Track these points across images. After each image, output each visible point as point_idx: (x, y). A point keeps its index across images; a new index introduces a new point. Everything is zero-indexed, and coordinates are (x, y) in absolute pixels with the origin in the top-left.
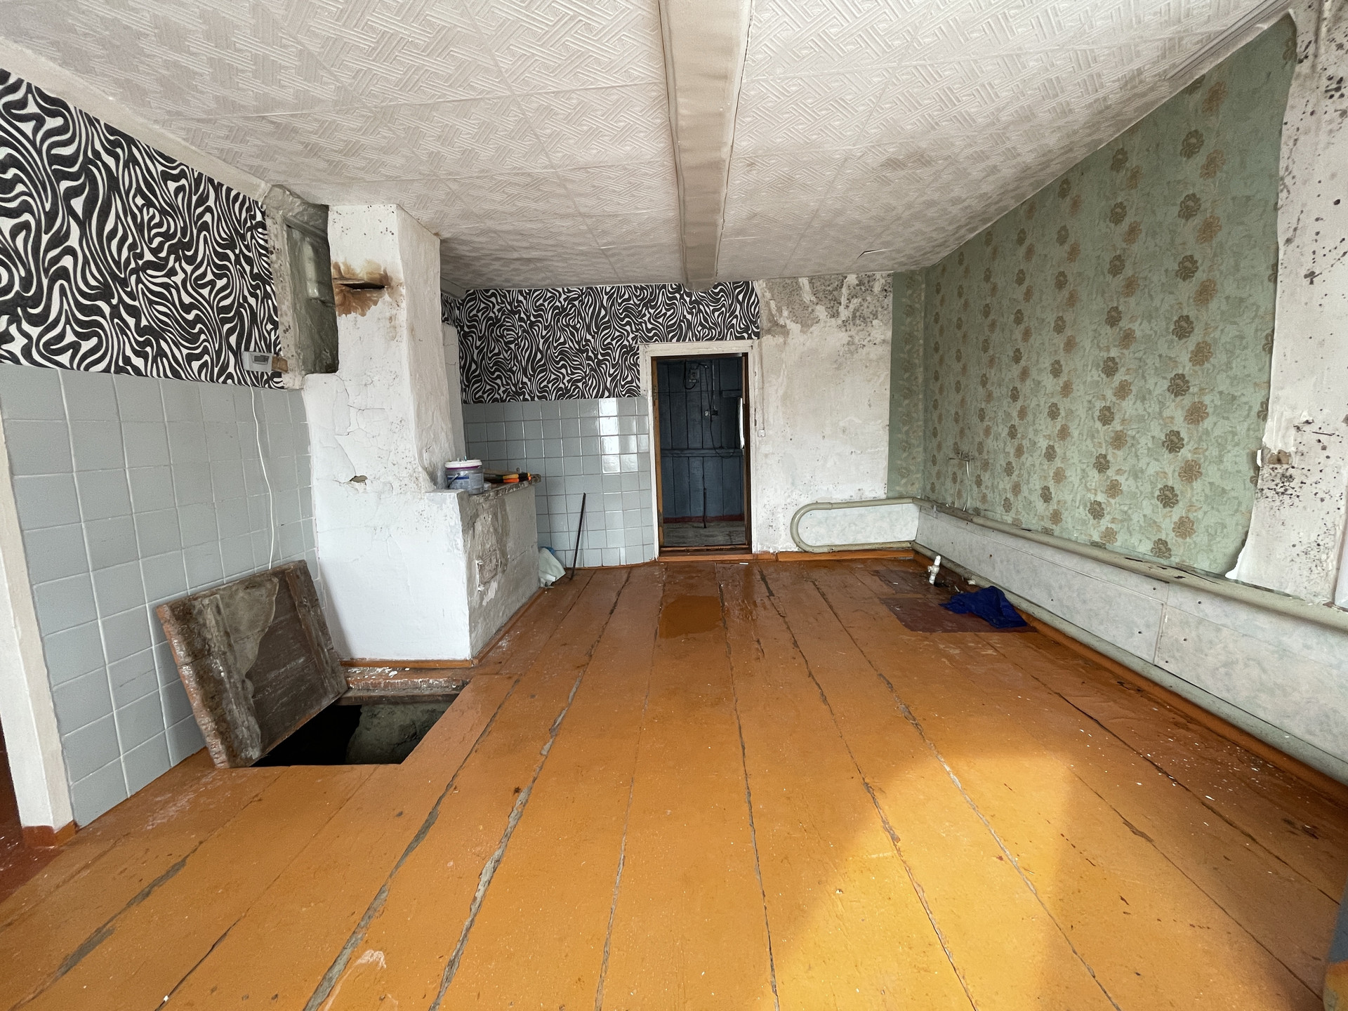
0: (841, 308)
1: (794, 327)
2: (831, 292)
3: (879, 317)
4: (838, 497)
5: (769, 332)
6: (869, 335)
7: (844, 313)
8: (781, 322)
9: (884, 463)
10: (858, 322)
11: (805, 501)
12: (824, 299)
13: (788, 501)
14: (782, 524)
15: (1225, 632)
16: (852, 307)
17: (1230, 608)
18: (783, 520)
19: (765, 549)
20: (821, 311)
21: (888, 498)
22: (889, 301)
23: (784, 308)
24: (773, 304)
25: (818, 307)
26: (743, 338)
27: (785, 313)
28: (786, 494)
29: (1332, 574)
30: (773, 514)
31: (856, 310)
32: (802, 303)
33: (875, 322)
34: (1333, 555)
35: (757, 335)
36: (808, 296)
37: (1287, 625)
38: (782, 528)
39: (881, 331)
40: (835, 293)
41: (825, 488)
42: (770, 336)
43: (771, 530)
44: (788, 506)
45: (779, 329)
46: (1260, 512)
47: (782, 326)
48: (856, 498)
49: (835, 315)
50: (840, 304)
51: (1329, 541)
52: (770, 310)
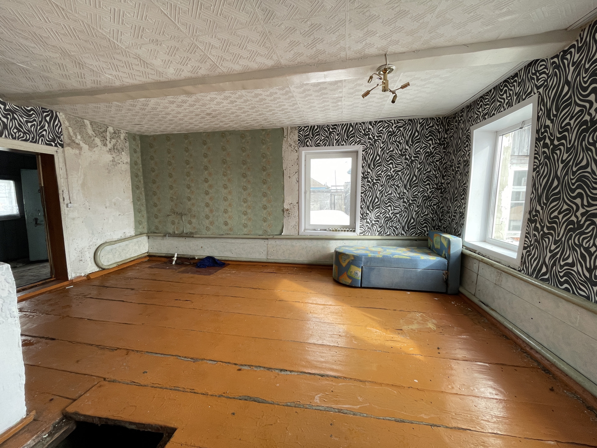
0: (108, 142)
1: (85, 147)
2: (102, 133)
3: (124, 151)
4: (116, 237)
5: (69, 145)
6: (121, 158)
7: (110, 146)
8: (77, 141)
9: (132, 219)
10: (116, 151)
11: (100, 242)
12: (99, 135)
13: (91, 243)
14: (88, 257)
15: (282, 246)
16: (112, 143)
17: (282, 241)
18: (89, 256)
19: (78, 275)
20: (98, 141)
21: (136, 235)
22: (127, 144)
23: (78, 134)
24: (70, 129)
25: (96, 139)
26: (52, 145)
27: (79, 137)
28: (89, 240)
29: (298, 230)
30: (82, 253)
31: (114, 145)
32: (87, 134)
33: (123, 153)
34: (297, 227)
35: (62, 146)
36: (90, 132)
37: (293, 241)
38: (89, 259)
39: (125, 158)
40: (104, 133)
41: (109, 234)
42: (69, 148)
43: (81, 262)
44: (91, 247)
45: (75, 145)
46: (285, 221)
47: (77, 144)
48: (123, 237)
49: (105, 145)
50: (107, 140)
51: (296, 224)
52: (69, 132)
